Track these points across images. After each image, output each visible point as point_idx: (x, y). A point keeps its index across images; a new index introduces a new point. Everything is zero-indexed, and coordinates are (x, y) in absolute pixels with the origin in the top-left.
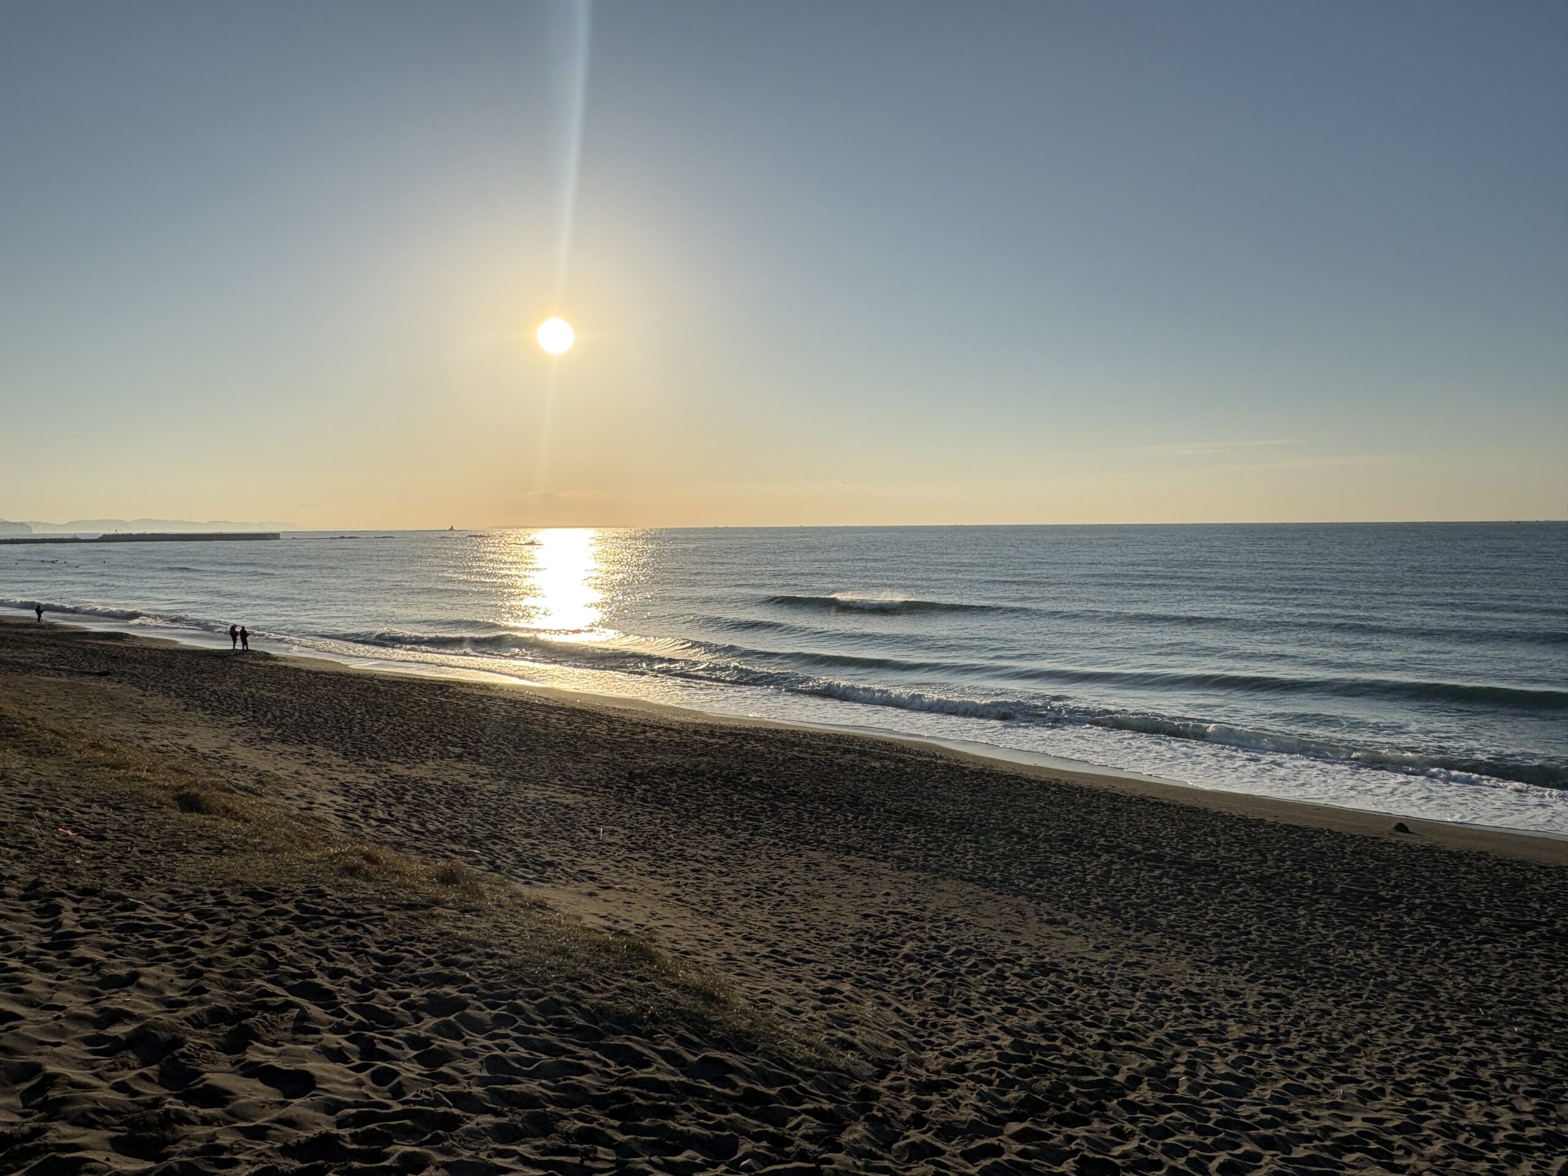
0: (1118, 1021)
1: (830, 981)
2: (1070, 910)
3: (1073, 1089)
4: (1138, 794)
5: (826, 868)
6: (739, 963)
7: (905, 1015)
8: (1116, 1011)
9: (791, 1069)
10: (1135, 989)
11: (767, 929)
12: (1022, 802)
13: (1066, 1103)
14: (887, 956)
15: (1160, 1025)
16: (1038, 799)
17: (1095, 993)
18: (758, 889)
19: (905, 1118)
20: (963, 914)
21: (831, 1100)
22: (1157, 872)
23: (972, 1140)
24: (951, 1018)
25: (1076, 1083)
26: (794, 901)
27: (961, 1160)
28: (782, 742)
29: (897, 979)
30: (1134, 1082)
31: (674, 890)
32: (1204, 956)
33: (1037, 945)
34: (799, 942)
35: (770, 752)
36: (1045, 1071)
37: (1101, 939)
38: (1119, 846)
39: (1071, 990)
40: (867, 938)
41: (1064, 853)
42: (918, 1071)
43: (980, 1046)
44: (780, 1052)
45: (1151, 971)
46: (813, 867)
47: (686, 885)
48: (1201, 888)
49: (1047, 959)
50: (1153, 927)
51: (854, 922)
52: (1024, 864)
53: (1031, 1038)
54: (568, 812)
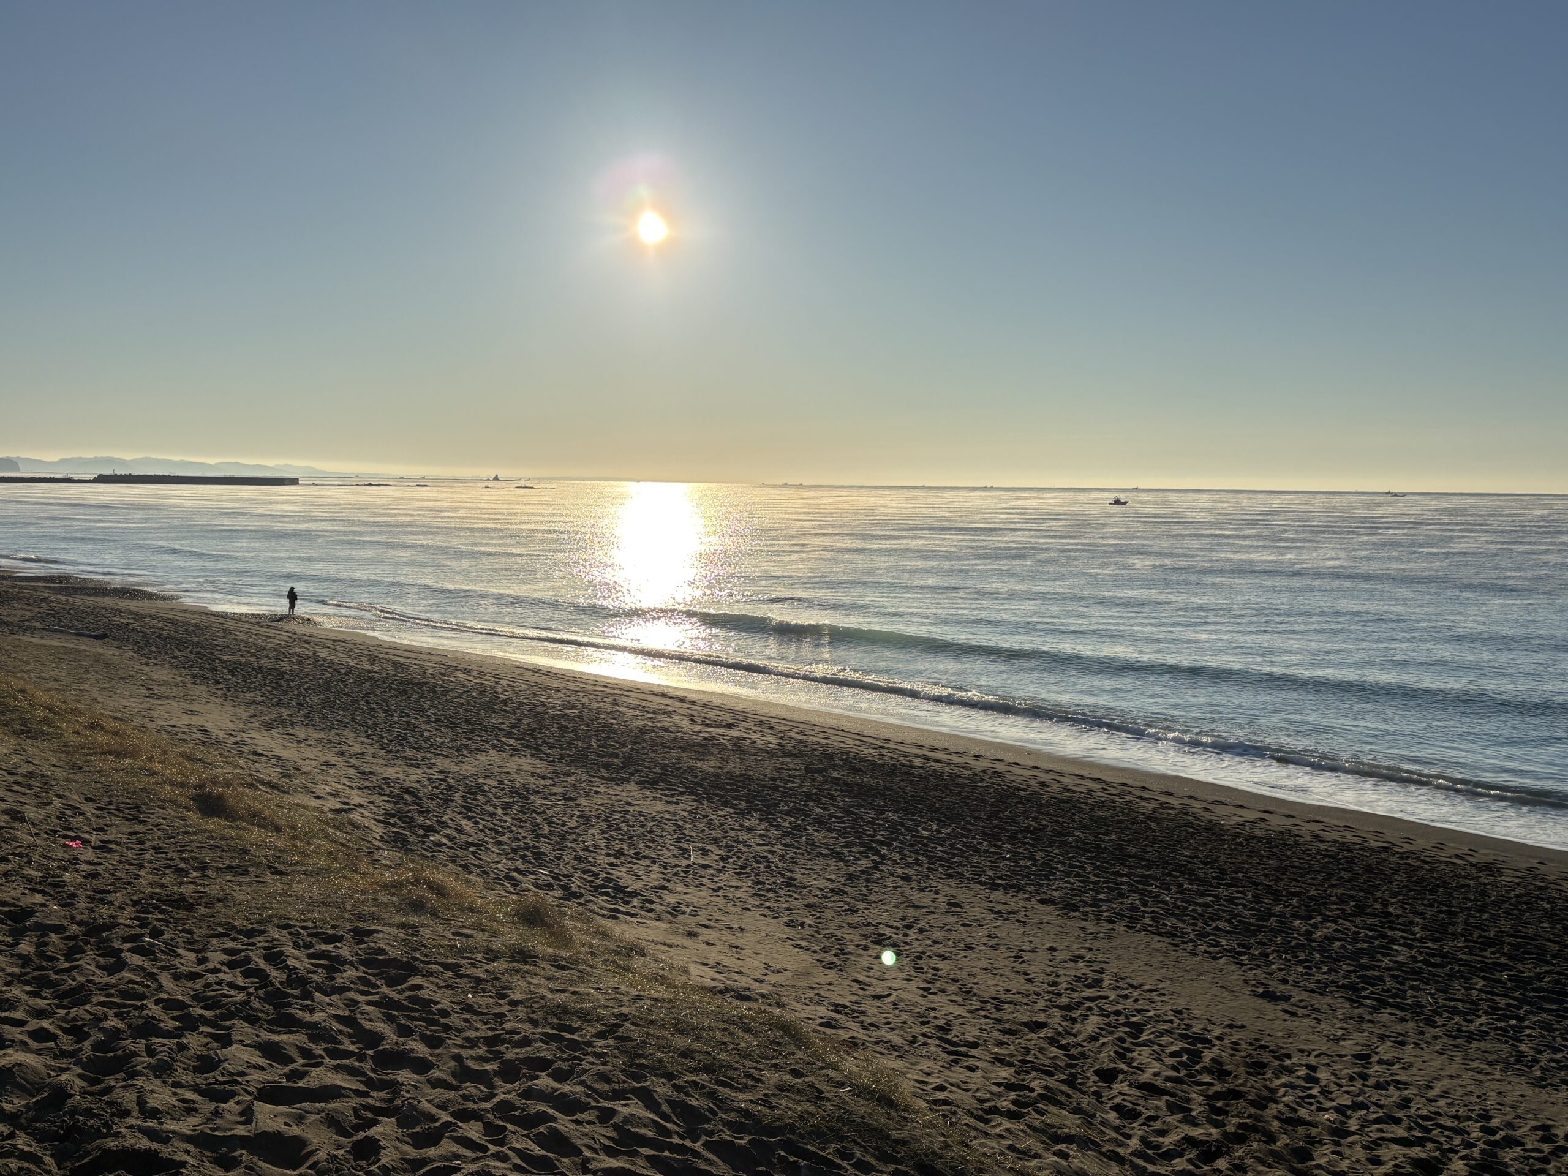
54: (650, 824)
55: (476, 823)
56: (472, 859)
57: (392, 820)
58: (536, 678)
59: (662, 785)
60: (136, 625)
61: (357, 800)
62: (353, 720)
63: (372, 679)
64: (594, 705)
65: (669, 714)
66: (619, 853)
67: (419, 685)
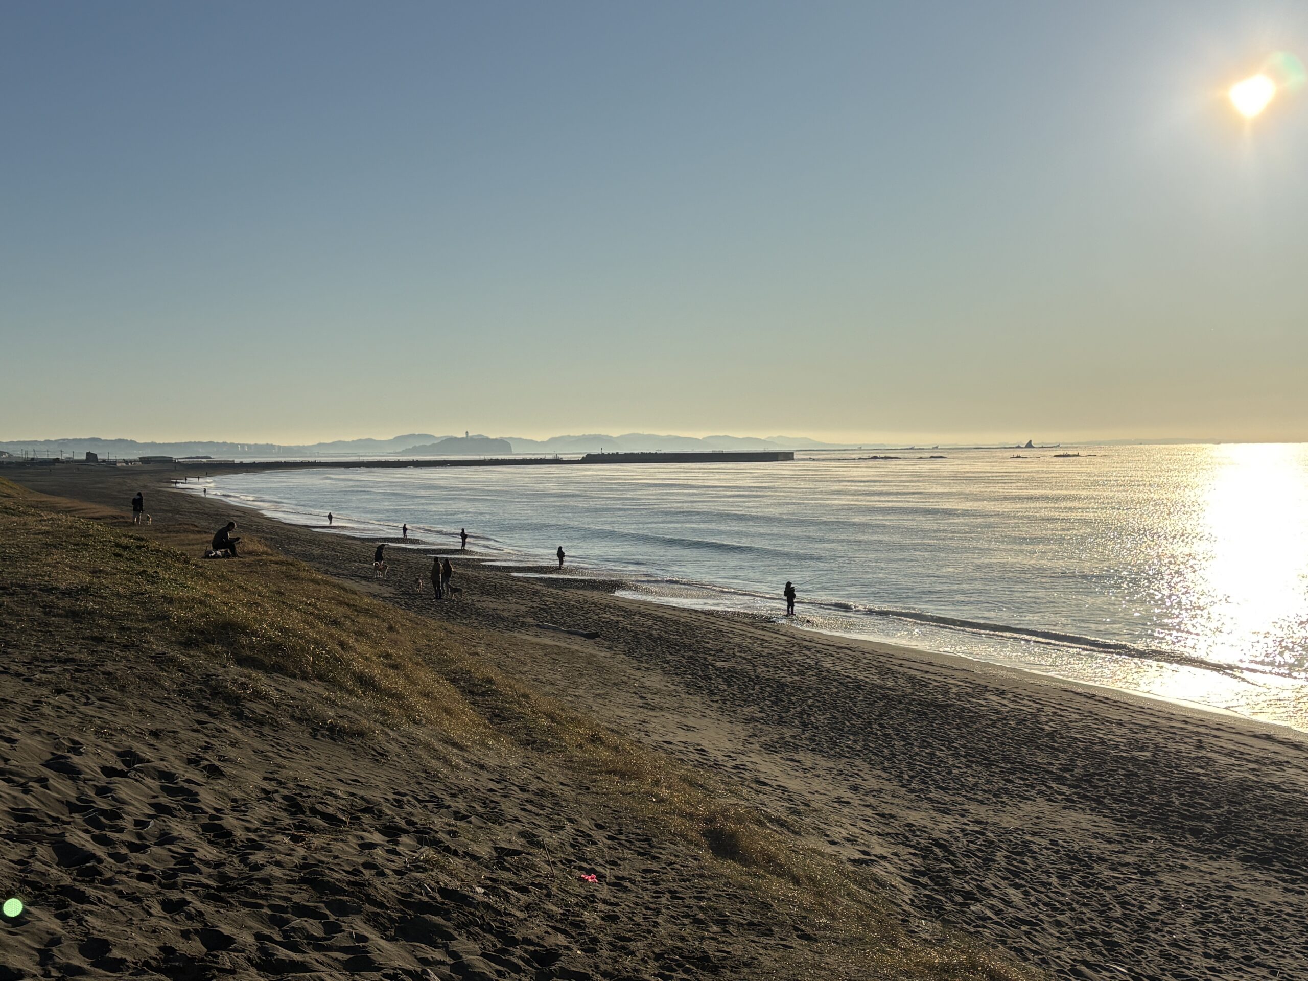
54: (1263, 919)
55: (1026, 893)
56: (1025, 942)
57: (924, 880)
58: (1090, 705)
59: (1278, 866)
60: (625, 623)
61: (878, 850)
62: (866, 747)
63: (885, 696)
64: (1172, 747)
65: (1279, 764)
66: (1222, 955)
67: (943, 707)
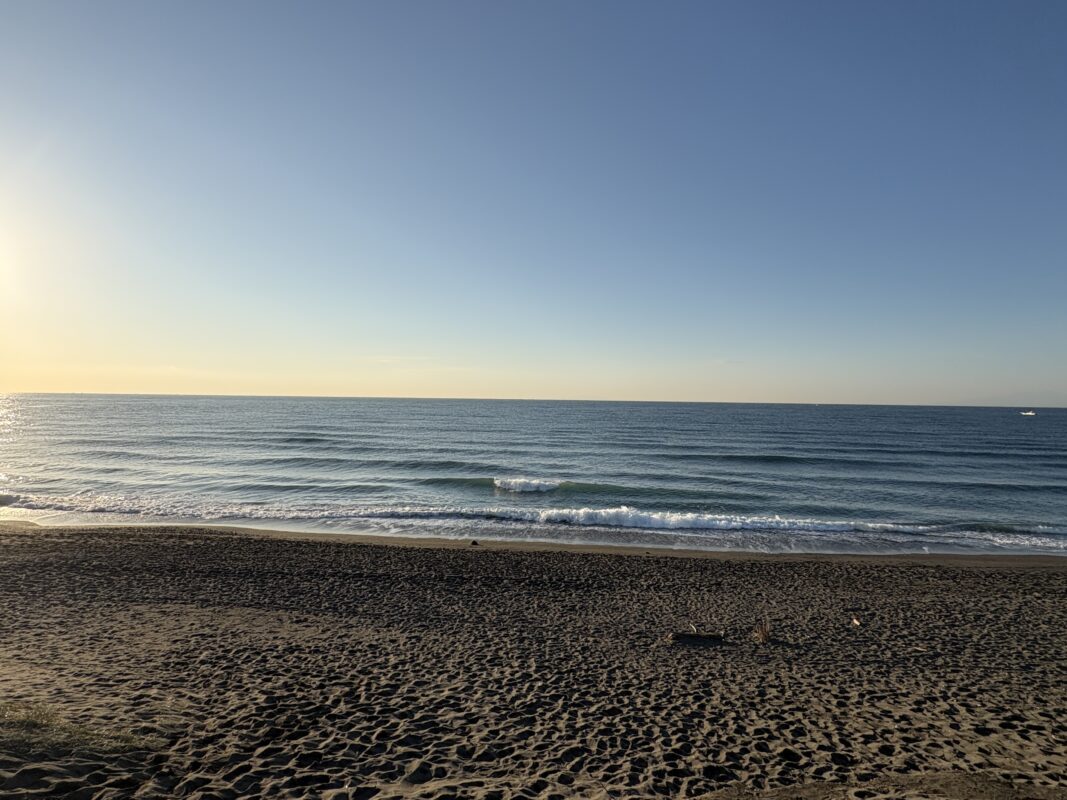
0: (331, 670)
1: (141, 691)
2: (309, 613)
3: (300, 717)
4: (351, 542)
5: (147, 616)
6: (67, 695)
7: (196, 699)
8: (330, 665)
9: (101, 759)
10: (343, 650)
11: (96, 665)
12: (286, 555)
13: (294, 726)
14: (188, 664)
15: (354, 667)
16: (295, 552)
17: (320, 657)
18: (91, 639)
19: (185, 766)
20: (242, 627)
21: (129, 771)
22: (359, 583)
23: (231, 767)
24: (228, 694)
25: (302, 713)
26: (120, 641)
27: (222, 782)
28: (121, 536)
29: (193, 677)
30: (336, 702)
31: (16, 652)
32: (380, 624)
33: (288, 636)
34: (120, 669)
35: (110, 544)
36: (285, 710)
37: (326, 626)
38: (340, 572)
39: (306, 659)
40: (175, 655)
41: (309, 581)
42: (200, 733)
43: (245, 706)
44: (91, 750)
45: (352, 638)
46: (138, 616)
47: (28, 647)
48: (381, 588)
49: (294, 644)
50: (355, 613)
51: (166, 647)
52: (284, 591)
53: (278, 693)
